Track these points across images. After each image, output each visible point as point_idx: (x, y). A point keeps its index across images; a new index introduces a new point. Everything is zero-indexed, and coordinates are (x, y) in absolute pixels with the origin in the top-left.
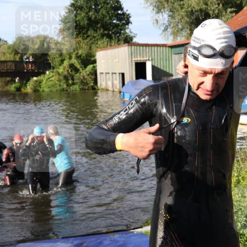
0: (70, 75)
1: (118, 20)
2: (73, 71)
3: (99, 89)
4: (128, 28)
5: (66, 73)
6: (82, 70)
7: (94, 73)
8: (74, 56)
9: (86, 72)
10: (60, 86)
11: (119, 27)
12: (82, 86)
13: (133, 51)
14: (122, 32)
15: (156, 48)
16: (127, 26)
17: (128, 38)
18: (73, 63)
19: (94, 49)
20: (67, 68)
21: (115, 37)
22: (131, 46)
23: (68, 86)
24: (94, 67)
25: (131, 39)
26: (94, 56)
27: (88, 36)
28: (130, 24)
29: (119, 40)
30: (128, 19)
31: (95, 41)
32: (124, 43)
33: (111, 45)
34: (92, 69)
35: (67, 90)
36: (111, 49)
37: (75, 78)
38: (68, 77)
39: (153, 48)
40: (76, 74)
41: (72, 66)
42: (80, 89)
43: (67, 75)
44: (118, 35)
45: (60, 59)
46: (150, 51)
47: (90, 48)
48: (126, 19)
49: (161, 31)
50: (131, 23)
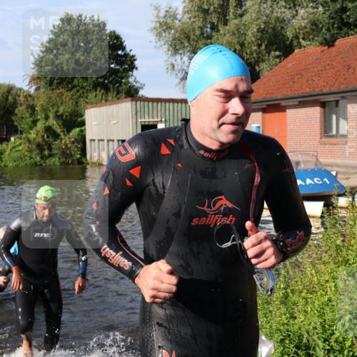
0: (46, 142)
1: (117, 64)
2: (50, 137)
3: (88, 164)
4: (132, 75)
5: (40, 140)
6: (64, 135)
7: (82, 140)
8: (51, 115)
9: (70, 138)
10: (31, 158)
11: (119, 74)
12: (64, 159)
13: (139, 109)
14: (123, 81)
15: (171, 104)
16: (130, 73)
17: (132, 89)
18: (50, 124)
19: (82, 106)
20: (42, 133)
21: (113, 88)
22: (136, 101)
23: (42, 158)
24: (82, 131)
25: (137, 91)
26: (82, 116)
27: (74, 87)
28: (134, 70)
29: (118, 93)
30: (132, 63)
31: (83, 93)
32: (126, 98)
33: (106, 100)
34: (78, 134)
35: (41, 165)
36: (106, 105)
37: (53, 146)
38: (43, 146)
39: (167, 104)
40: (55, 141)
41: (48, 130)
42: (61, 164)
43: (41, 142)
44: (118, 85)
45: (31, 119)
46: (163, 109)
47: (77, 103)
48: (129, 63)
49: (178, 80)
50: (137, 69)
